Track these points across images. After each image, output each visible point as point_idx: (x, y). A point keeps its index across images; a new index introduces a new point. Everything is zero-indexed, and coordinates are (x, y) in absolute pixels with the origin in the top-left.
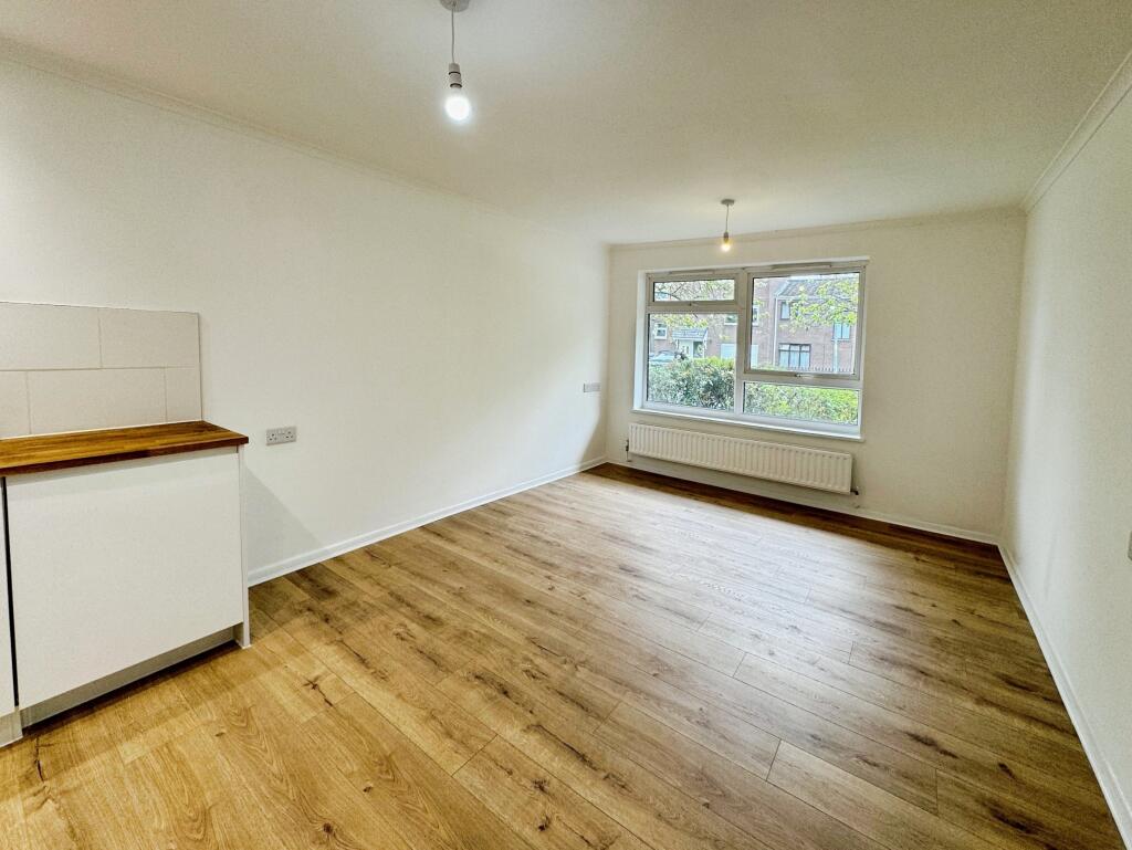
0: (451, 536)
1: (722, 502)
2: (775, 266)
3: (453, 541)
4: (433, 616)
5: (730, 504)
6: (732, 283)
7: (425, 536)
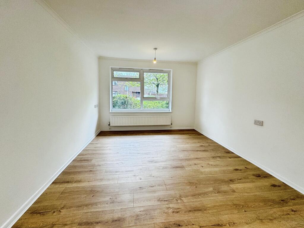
0: (75, 180)
1: (145, 134)
2: (150, 70)
3: (79, 181)
4: (116, 219)
5: (147, 134)
6: (138, 73)
7: (61, 186)
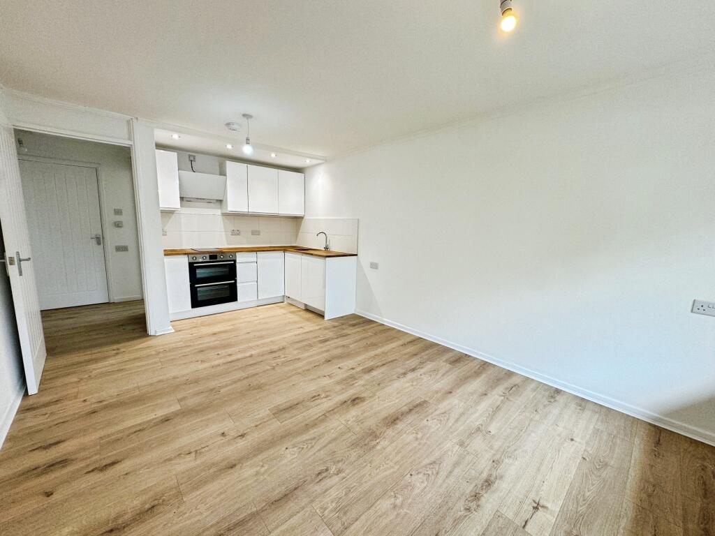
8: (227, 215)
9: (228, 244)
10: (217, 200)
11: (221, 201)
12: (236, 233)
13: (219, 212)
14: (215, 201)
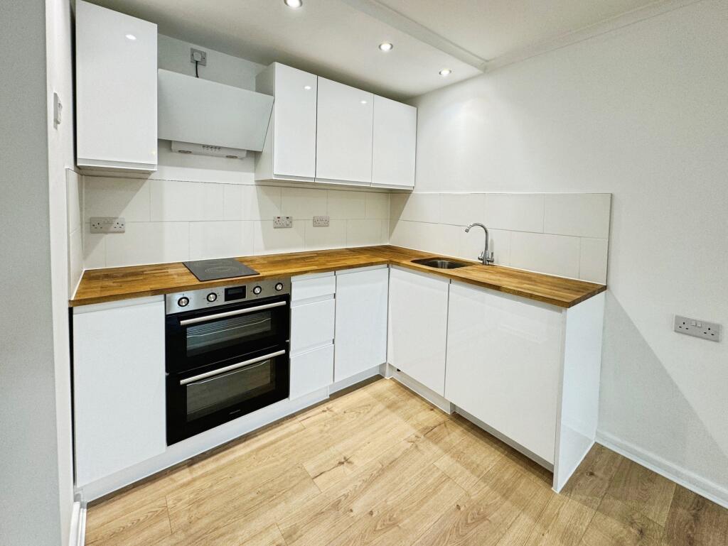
8: (268, 185)
9: (267, 248)
10: (249, 152)
11: (255, 155)
12: (283, 223)
13: (249, 178)
14: (244, 154)
